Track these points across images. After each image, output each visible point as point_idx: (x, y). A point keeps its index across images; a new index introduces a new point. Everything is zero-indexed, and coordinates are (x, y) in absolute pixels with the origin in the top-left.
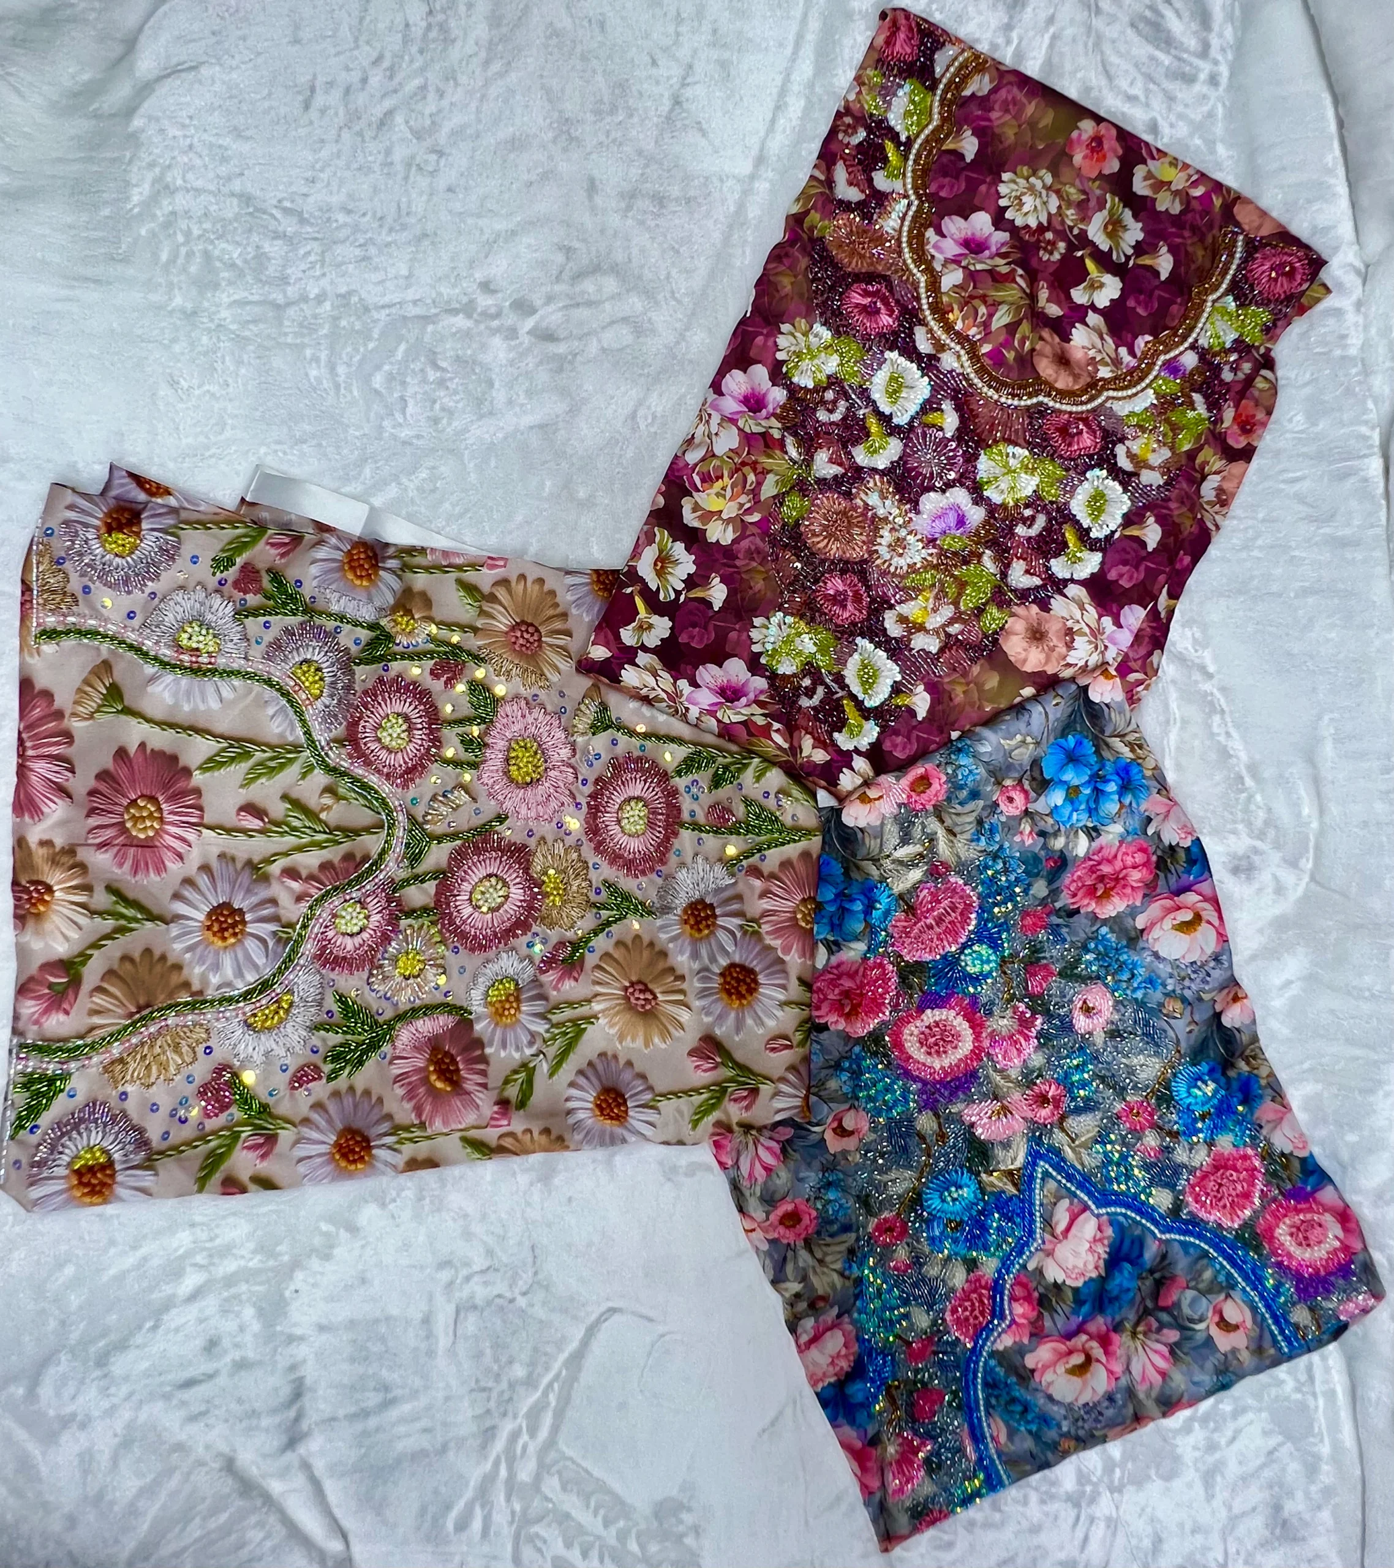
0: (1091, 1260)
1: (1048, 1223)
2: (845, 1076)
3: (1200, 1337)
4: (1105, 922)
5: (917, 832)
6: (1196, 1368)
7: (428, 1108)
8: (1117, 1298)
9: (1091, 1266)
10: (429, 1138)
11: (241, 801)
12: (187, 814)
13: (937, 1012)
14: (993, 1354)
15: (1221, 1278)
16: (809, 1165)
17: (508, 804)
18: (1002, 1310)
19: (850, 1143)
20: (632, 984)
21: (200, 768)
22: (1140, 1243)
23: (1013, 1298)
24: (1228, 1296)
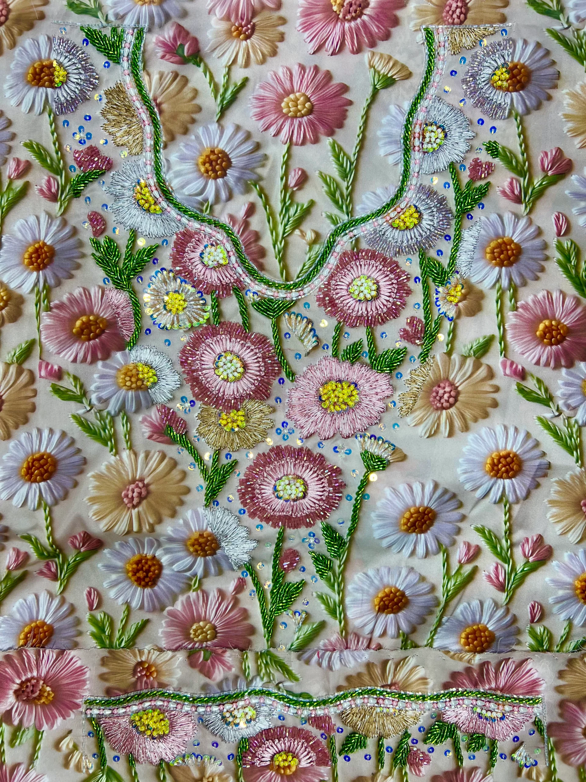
7: (62, 314)
10: (38, 314)
11: (309, 172)
12: (299, 134)
17: (302, 382)
20: (146, 486)
21: (334, 142)
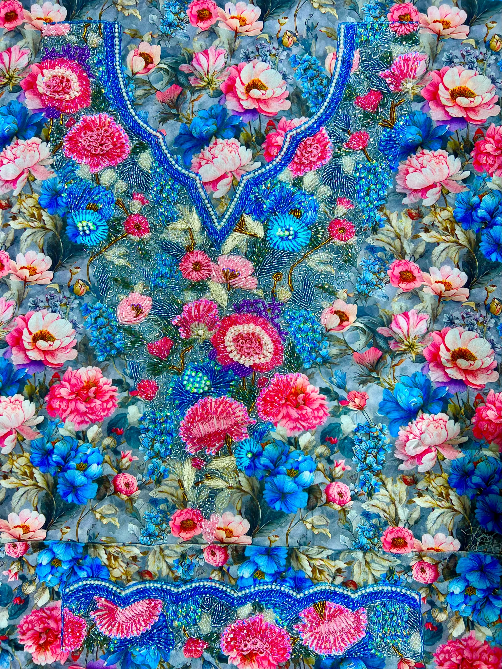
0: (217, 151)
1: (234, 187)
2: (323, 352)
3: (168, 61)
4: (98, 364)
5: (205, 494)
6: (181, 45)
8: (212, 117)
9: (220, 146)
13: (241, 362)
14: (311, 115)
15: (132, 86)
16: (376, 304)
18: (291, 143)
19: (340, 305)
22: (178, 141)
23: (280, 148)
24: (134, 74)
